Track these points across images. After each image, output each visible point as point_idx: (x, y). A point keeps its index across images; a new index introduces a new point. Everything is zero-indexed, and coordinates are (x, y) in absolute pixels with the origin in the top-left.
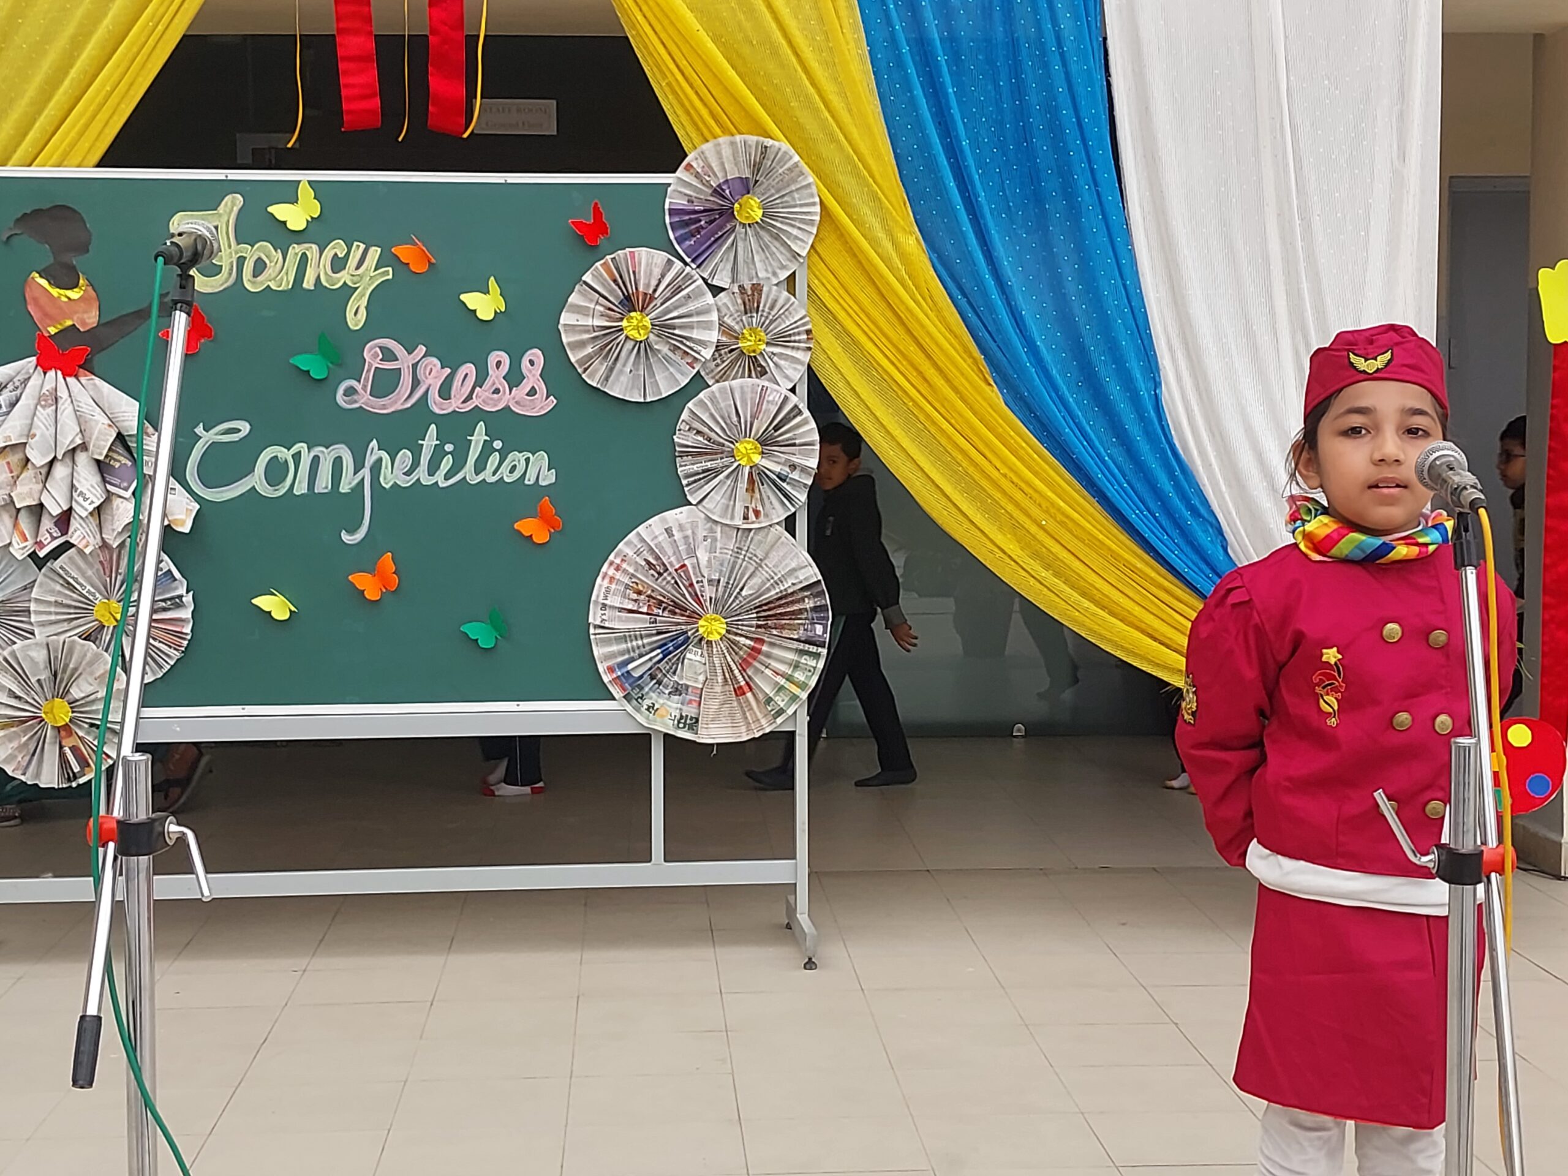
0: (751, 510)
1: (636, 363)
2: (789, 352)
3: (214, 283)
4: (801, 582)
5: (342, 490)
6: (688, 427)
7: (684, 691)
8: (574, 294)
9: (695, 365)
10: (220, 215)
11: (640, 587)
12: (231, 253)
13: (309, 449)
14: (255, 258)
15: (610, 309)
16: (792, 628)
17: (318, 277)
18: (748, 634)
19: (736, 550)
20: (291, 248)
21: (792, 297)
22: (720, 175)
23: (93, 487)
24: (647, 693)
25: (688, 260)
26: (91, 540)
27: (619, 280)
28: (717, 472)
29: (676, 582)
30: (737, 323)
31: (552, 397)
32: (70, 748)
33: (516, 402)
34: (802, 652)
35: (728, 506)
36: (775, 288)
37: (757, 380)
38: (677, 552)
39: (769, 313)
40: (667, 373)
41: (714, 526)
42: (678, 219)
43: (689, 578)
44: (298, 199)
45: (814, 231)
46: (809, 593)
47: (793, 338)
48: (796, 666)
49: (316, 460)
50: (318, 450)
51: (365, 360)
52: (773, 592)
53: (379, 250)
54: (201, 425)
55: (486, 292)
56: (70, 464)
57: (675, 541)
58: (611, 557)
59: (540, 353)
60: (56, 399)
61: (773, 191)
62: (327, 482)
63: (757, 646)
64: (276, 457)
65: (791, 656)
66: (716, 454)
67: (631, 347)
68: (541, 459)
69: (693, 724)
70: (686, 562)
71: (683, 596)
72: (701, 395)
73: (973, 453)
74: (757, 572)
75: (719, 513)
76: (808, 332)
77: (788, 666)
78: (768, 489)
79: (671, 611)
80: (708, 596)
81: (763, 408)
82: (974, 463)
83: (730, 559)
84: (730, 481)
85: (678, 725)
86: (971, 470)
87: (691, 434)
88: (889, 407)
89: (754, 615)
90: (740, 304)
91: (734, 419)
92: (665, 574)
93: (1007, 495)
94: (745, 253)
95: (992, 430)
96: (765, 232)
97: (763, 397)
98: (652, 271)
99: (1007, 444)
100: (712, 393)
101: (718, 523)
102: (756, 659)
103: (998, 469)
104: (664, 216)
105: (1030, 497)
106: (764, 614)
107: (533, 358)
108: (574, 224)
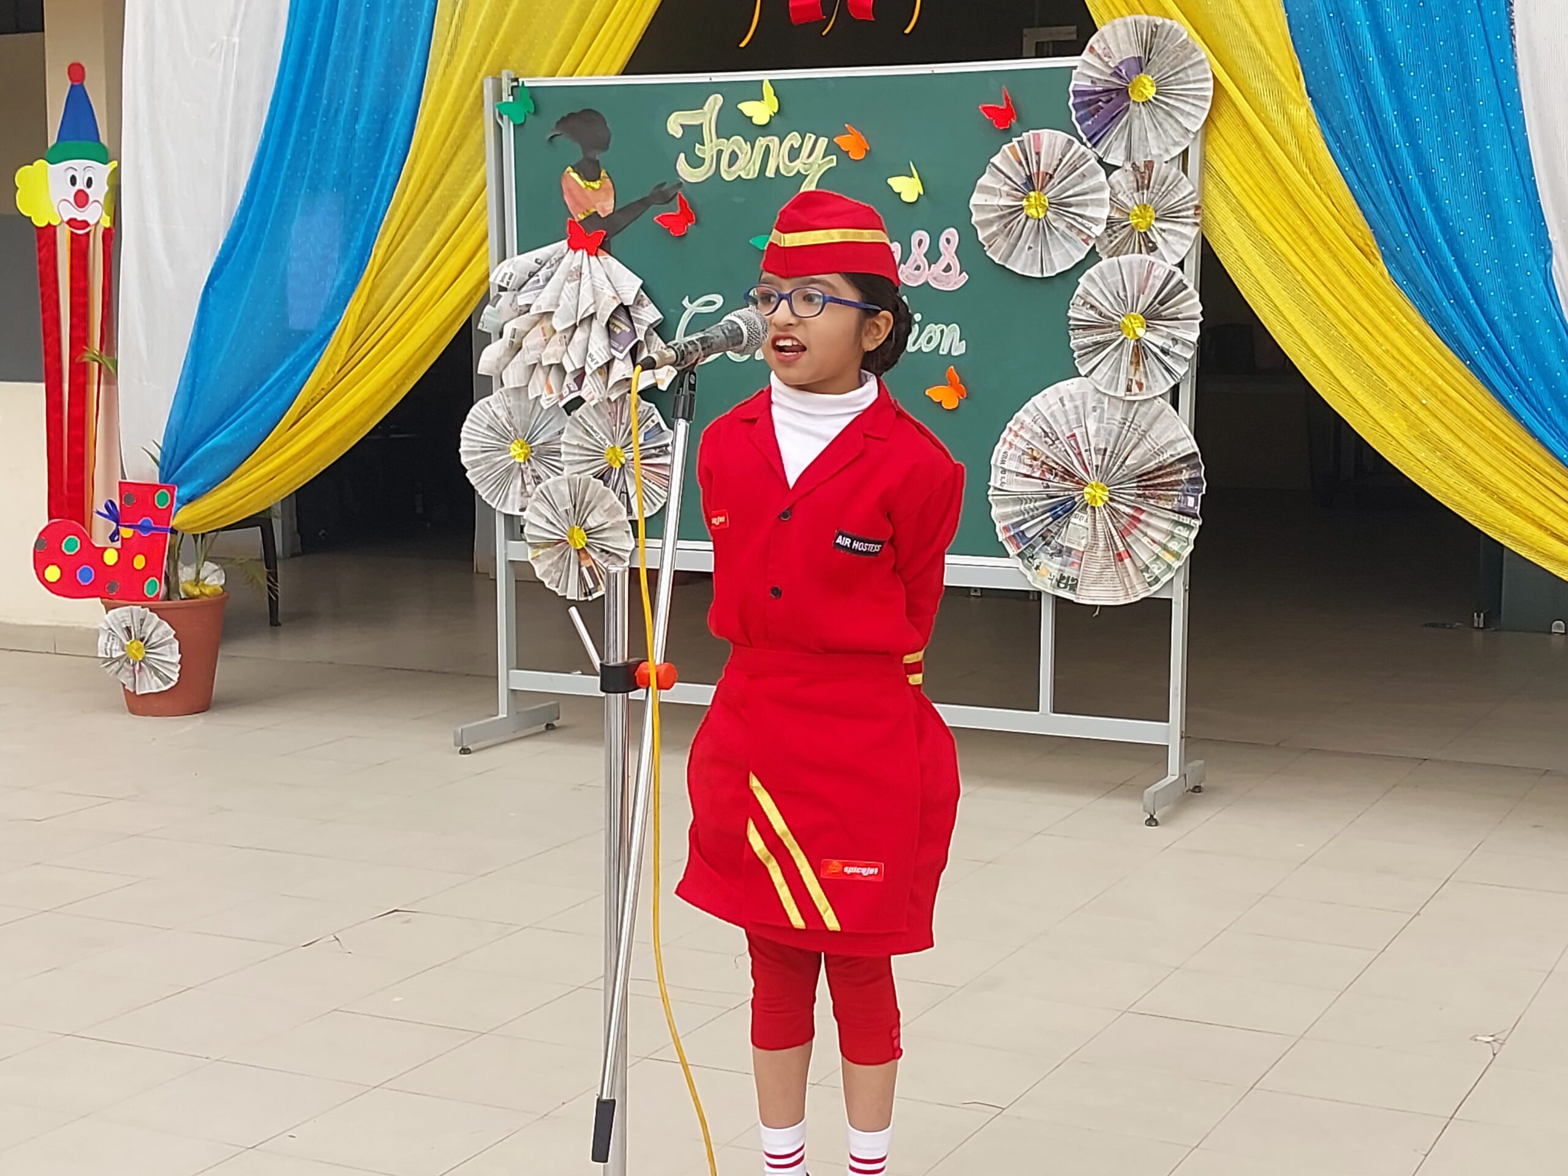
0: (1134, 382)
1: (1035, 241)
2: (1177, 228)
3: (699, 174)
4: (1179, 454)
6: (1082, 301)
7: (1066, 553)
8: (984, 175)
9: (1089, 241)
10: (705, 114)
11: (1035, 454)
12: (712, 146)
14: (730, 150)
15: (1016, 190)
16: (1169, 499)
17: (778, 166)
18: (1130, 503)
19: (1122, 421)
20: (757, 141)
21: (1182, 174)
22: (1117, 55)
23: (600, 349)
24: (1037, 553)
25: (1085, 140)
26: (597, 395)
27: (1023, 161)
28: (1105, 344)
29: (1066, 451)
30: (1130, 199)
31: (964, 273)
32: (587, 568)
33: (935, 279)
34: (1178, 523)
35: (1114, 378)
36: (1164, 164)
37: (1147, 256)
39: (1160, 190)
40: (1063, 251)
41: (1102, 397)
42: (1078, 100)
43: (1079, 448)
44: (762, 97)
45: (1208, 106)
46: (1185, 465)
47: (1180, 214)
48: (1173, 537)
52: (1153, 463)
53: (826, 140)
54: (687, 298)
55: (912, 176)
56: (588, 330)
57: (1066, 411)
58: (1009, 425)
59: (955, 231)
60: (581, 274)
61: (1167, 69)
63: (1136, 515)
65: (1166, 526)
66: (1104, 327)
67: (1031, 225)
68: (953, 331)
69: (1073, 585)
70: (1075, 431)
71: (1072, 463)
72: (1091, 271)
73: (1357, 328)
74: (1141, 443)
75: (1104, 385)
76: (1197, 207)
77: (1163, 536)
78: (1151, 363)
79: (1061, 477)
80: (1094, 464)
81: (1150, 282)
82: (1357, 339)
83: (1116, 429)
84: (1116, 355)
85: (1058, 586)
86: (1355, 345)
87: (1084, 308)
88: (1280, 281)
89: (1135, 485)
90: (1133, 182)
91: (1122, 294)
92: (1057, 442)
93: (1390, 372)
94: (1140, 130)
95: (1374, 305)
96: (1158, 110)
97: (1149, 273)
98: (1054, 150)
99: (1388, 321)
100: (1100, 268)
101: (1105, 394)
102: (1136, 527)
103: (1381, 345)
104: (1069, 97)
105: (1412, 375)
106: (1143, 483)
107: (950, 238)
108: (985, 109)
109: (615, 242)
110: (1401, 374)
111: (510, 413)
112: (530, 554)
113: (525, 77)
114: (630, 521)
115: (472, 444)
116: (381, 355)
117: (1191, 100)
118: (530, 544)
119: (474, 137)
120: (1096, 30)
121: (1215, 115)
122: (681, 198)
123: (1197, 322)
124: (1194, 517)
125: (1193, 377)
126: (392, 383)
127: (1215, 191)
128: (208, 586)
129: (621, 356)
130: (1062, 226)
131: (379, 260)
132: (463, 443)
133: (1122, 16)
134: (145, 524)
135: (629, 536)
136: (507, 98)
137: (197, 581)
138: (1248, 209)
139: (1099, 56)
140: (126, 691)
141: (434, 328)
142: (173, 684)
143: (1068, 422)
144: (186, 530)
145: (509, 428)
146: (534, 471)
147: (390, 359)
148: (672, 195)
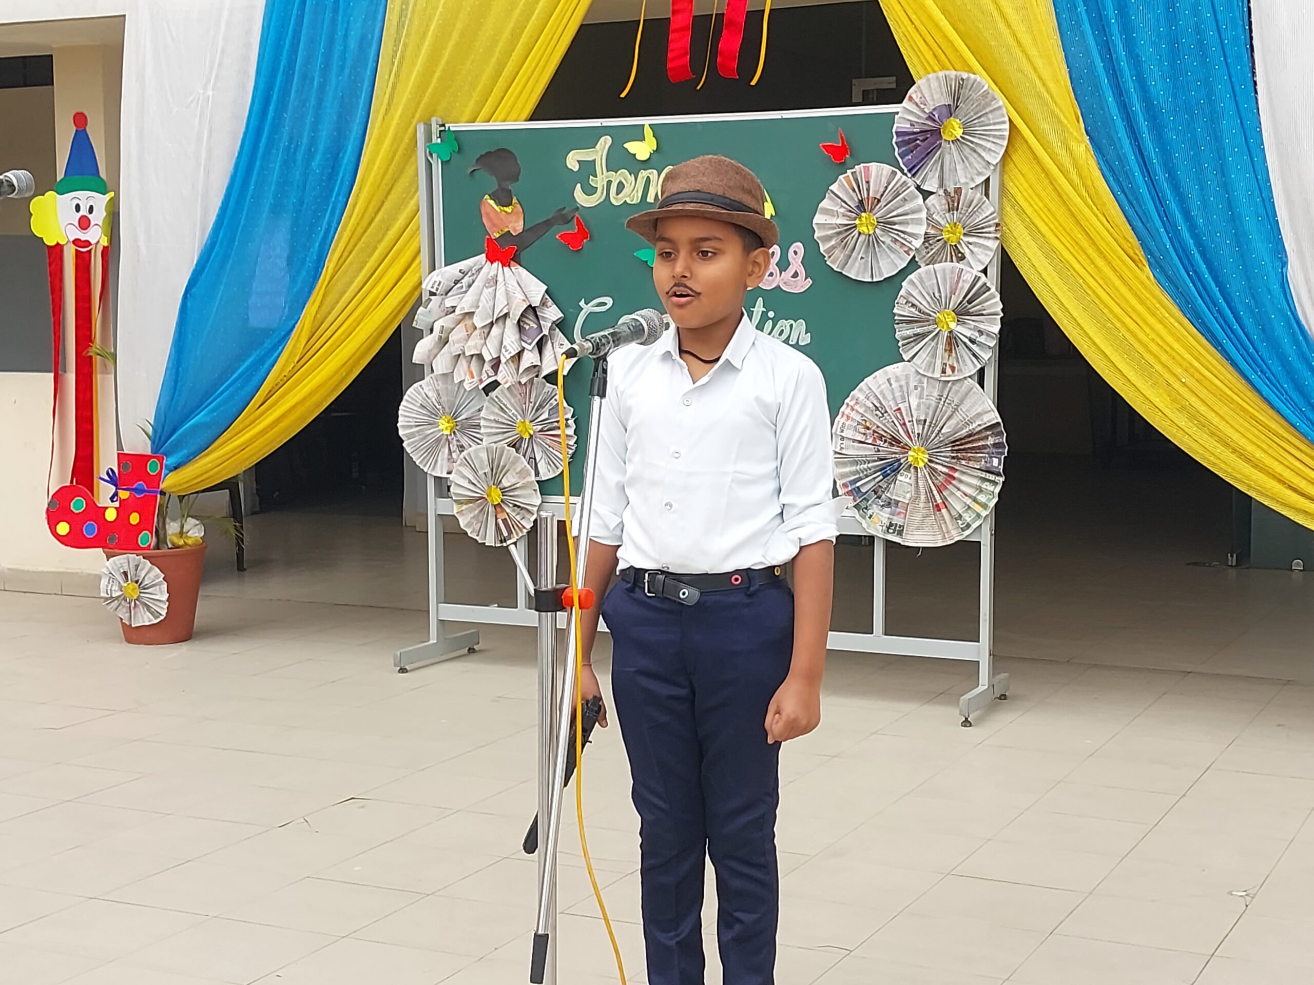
0: (948, 366)
1: (866, 252)
2: (981, 241)
3: (592, 200)
4: (985, 424)
6: (905, 301)
7: (894, 505)
8: (825, 200)
9: (910, 252)
10: (597, 152)
11: (868, 424)
12: (603, 178)
14: (618, 181)
15: (849, 211)
16: (978, 460)
18: (946, 464)
19: (938, 397)
20: (640, 174)
21: (985, 198)
22: (931, 103)
23: (512, 342)
24: (870, 505)
25: (906, 171)
26: (510, 379)
27: (856, 189)
28: (923, 336)
29: (893, 422)
30: (943, 219)
31: (809, 279)
32: (502, 520)
33: (785, 283)
34: (985, 480)
35: (931, 362)
36: (970, 190)
37: (957, 264)
39: (967, 211)
40: (889, 260)
41: (922, 378)
42: (900, 139)
43: (903, 419)
44: (643, 138)
45: (1005, 143)
46: (990, 433)
47: (984, 230)
48: (981, 491)
52: (964, 431)
54: (583, 300)
56: (502, 327)
57: (893, 390)
58: (847, 401)
59: (801, 245)
60: (496, 281)
61: (972, 114)
63: (951, 473)
65: (975, 482)
66: (923, 322)
67: (863, 240)
68: (800, 326)
69: (900, 531)
70: (900, 406)
71: (898, 431)
72: (911, 277)
73: (1128, 321)
74: (954, 415)
75: (923, 368)
76: (997, 225)
77: (973, 490)
78: (962, 349)
79: (889, 443)
80: (916, 432)
81: (960, 285)
82: (1128, 330)
83: (934, 404)
84: (933, 344)
85: (888, 531)
86: (1127, 335)
87: (907, 307)
88: (1066, 283)
89: (950, 449)
90: (945, 205)
91: (937, 295)
92: (885, 415)
93: (1156, 356)
94: (950, 164)
95: (1142, 302)
96: (965, 147)
97: (959, 277)
98: (881, 181)
99: (1154, 315)
100: (920, 274)
101: (925, 376)
102: (951, 483)
103: (1148, 335)
104: (893, 137)
105: (1174, 358)
106: (956, 448)
107: (797, 250)
108: (824, 146)
109: (524, 255)
110: (1164, 358)
111: (439, 395)
112: (455, 509)
113: (451, 123)
114: (538, 482)
115: (407, 419)
116: (335, 347)
117: (991, 139)
118: (455, 501)
119: (410, 171)
120: (914, 83)
121: (1011, 151)
122: (577, 218)
123: (999, 317)
124: (998, 474)
125: (995, 361)
126: (342, 371)
127: (1012, 212)
128: (190, 537)
129: (530, 347)
130: (888, 241)
131: (330, 271)
132: (400, 419)
133: (935, 72)
134: (140, 487)
135: (536, 494)
136: (436, 140)
137: (181, 534)
138: (1039, 226)
139: (917, 105)
140: (122, 623)
141: (377, 326)
142: (162, 618)
143: (894, 398)
144: (173, 492)
145: (438, 407)
146: (458, 441)
147: (341, 351)
148: (570, 218)
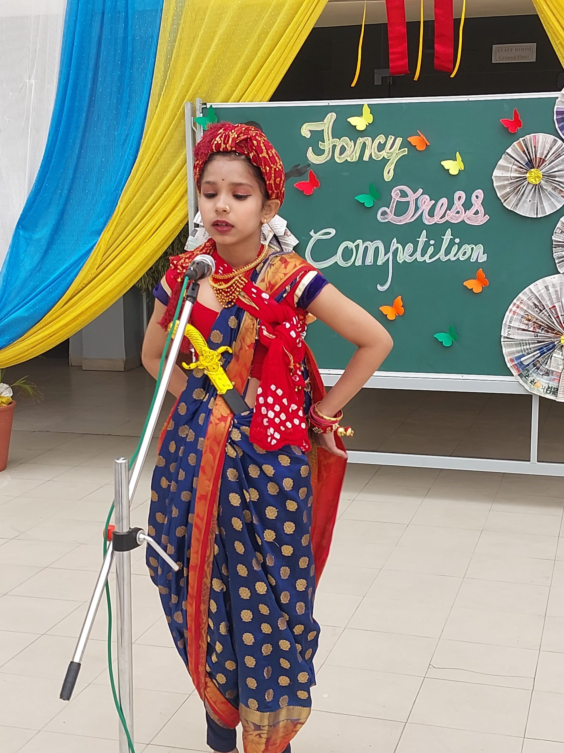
1: (533, 197)
3: (321, 159)
5: (378, 264)
6: (560, 231)
7: (550, 374)
8: (501, 159)
10: (325, 124)
11: (530, 318)
12: (329, 143)
13: (363, 243)
14: (341, 145)
15: (521, 167)
17: (371, 154)
20: (358, 140)
24: (531, 374)
27: (526, 152)
29: (549, 315)
31: (487, 215)
33: (468, 218)
38: (551, 299)
40: (550, 202)
42: (560, 117)
43: (557, 313)
44: (362, 114)
49: (366, 248)
50: (367, 243)
51: (392, 197)
53: (402, 139)
54: (313, 231)
55: (455, 160)
57: (550, 293)
58: (515, 301)
59: (481, 191)
62: (371, 260)
64: (347, 246)
67: (531, 188)
68: (479, 249)
69: (555, 391)
70: (555, 304)
71: (553, 323)
79: (546, 330)
87: (562, 235)
92: (543, 311)
98: (545, 145)
104: (554, 115)
107: (478, 195)
108: (503, 121)
113: (211, 102)
116: (121, 263)
122: (311, 172)
126: (126, 280)
128: (5, 397)
131: (122, 209)
147: (126, 266)
148: (304, 172)
